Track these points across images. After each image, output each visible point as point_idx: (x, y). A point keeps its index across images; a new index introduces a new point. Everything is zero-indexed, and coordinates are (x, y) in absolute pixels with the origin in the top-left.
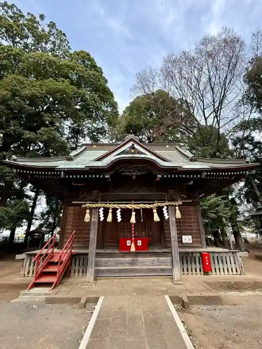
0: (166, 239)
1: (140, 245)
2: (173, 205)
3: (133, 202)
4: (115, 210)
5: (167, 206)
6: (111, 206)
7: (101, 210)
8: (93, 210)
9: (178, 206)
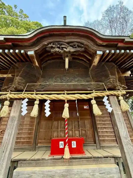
0: (100, 139)
1: (75, 146)
2: (115, 95)
3: (66, 92)
4: (42, 102)
5: (108, 96)
6: (39, 97)
7: (25, 103)
8: (15, 102)
9: (122, 96)
